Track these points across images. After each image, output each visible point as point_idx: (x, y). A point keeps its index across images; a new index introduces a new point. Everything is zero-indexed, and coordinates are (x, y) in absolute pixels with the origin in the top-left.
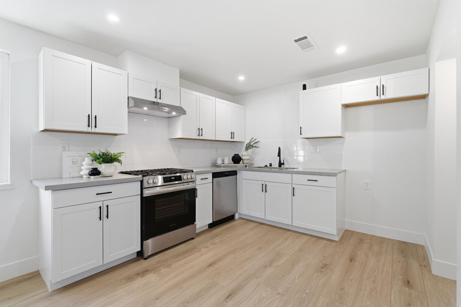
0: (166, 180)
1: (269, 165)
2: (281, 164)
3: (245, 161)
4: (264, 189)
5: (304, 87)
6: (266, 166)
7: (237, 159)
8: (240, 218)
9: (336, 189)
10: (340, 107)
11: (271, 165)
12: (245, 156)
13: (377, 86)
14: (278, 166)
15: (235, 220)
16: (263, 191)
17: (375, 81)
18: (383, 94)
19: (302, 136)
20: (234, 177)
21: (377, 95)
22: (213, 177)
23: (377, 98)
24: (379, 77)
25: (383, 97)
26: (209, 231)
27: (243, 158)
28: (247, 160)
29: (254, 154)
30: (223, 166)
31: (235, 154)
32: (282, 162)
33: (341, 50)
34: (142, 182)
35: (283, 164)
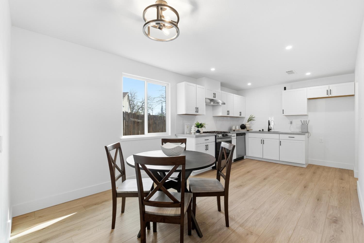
0: (223, 135)
1: (262, 130)
2: (269, 130)
3: (248, 128)
4: (263, 142)
5: (285, 89)
6: (260, 131)
7: (243, 127)
8: (246, 158)
9: (305, 141)
10: (306, 100)
11: (263, 130)
12: (247, 125)
13: (327, 90)
14: (267, 131)
15: (244, 159)
16: (261, 143)
17: (326, 87)
18: (330, 94)
19: (283, 115)
20: (243, 136)
21: (327, 95)
22: (237, 135)
23: (327, 96)
24: (328, 85)
25: (330, 96)
26: (234, 163)
27: (247, 126)
28: (249, 127)
29: (251, 124)
30: (236, 131)
31: (242, 124)
32: (270, 128)
33: (308, 74)
34: (216, 136)
35: (271, 129)
